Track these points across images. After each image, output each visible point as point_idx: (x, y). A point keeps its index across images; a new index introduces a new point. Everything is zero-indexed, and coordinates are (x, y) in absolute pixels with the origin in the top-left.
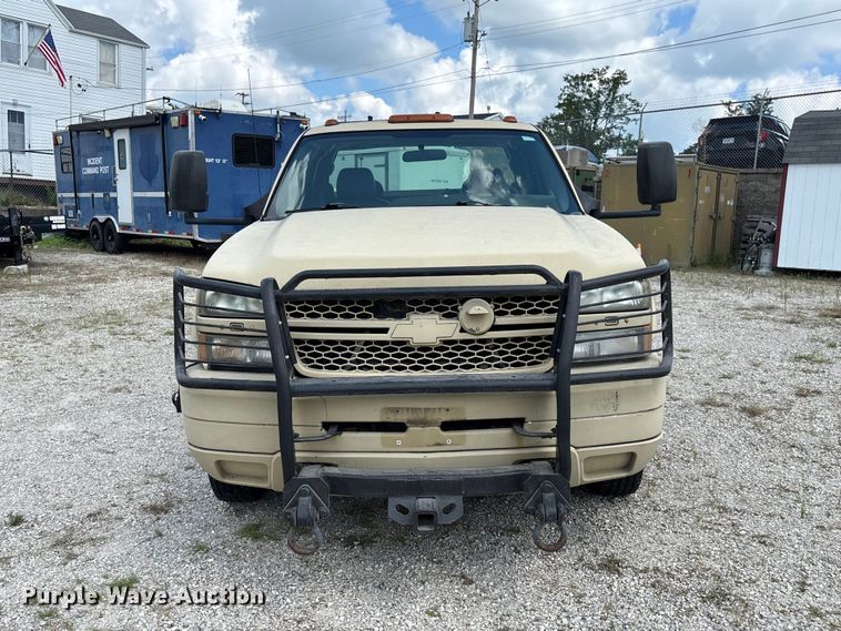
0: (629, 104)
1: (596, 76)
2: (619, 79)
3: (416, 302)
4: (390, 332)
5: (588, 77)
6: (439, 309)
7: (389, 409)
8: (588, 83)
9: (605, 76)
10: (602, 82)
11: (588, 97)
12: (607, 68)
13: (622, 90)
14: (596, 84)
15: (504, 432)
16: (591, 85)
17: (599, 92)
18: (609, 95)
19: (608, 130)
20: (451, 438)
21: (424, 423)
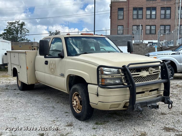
0: (26, 31)
1: (17, 23)
2: (23, 24)
3: (142, 69)
4: (140, 75)
5: (14, 23)
6: (145, 70)
7: (143, 89)
8: (14, 25)
9: (19, 23)
10: (18, 24)
11: (14, 28)
12: (19, 21)
13: (24, 27)
14: (17, 25)
15: (156, 91)
16: (15, 25)
17: (18, 27)
18: (20, 28)
19: (21, 37)
20: (150, 93)
21: (147, 91)
